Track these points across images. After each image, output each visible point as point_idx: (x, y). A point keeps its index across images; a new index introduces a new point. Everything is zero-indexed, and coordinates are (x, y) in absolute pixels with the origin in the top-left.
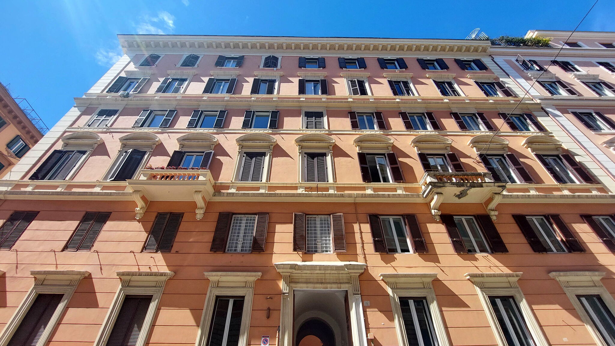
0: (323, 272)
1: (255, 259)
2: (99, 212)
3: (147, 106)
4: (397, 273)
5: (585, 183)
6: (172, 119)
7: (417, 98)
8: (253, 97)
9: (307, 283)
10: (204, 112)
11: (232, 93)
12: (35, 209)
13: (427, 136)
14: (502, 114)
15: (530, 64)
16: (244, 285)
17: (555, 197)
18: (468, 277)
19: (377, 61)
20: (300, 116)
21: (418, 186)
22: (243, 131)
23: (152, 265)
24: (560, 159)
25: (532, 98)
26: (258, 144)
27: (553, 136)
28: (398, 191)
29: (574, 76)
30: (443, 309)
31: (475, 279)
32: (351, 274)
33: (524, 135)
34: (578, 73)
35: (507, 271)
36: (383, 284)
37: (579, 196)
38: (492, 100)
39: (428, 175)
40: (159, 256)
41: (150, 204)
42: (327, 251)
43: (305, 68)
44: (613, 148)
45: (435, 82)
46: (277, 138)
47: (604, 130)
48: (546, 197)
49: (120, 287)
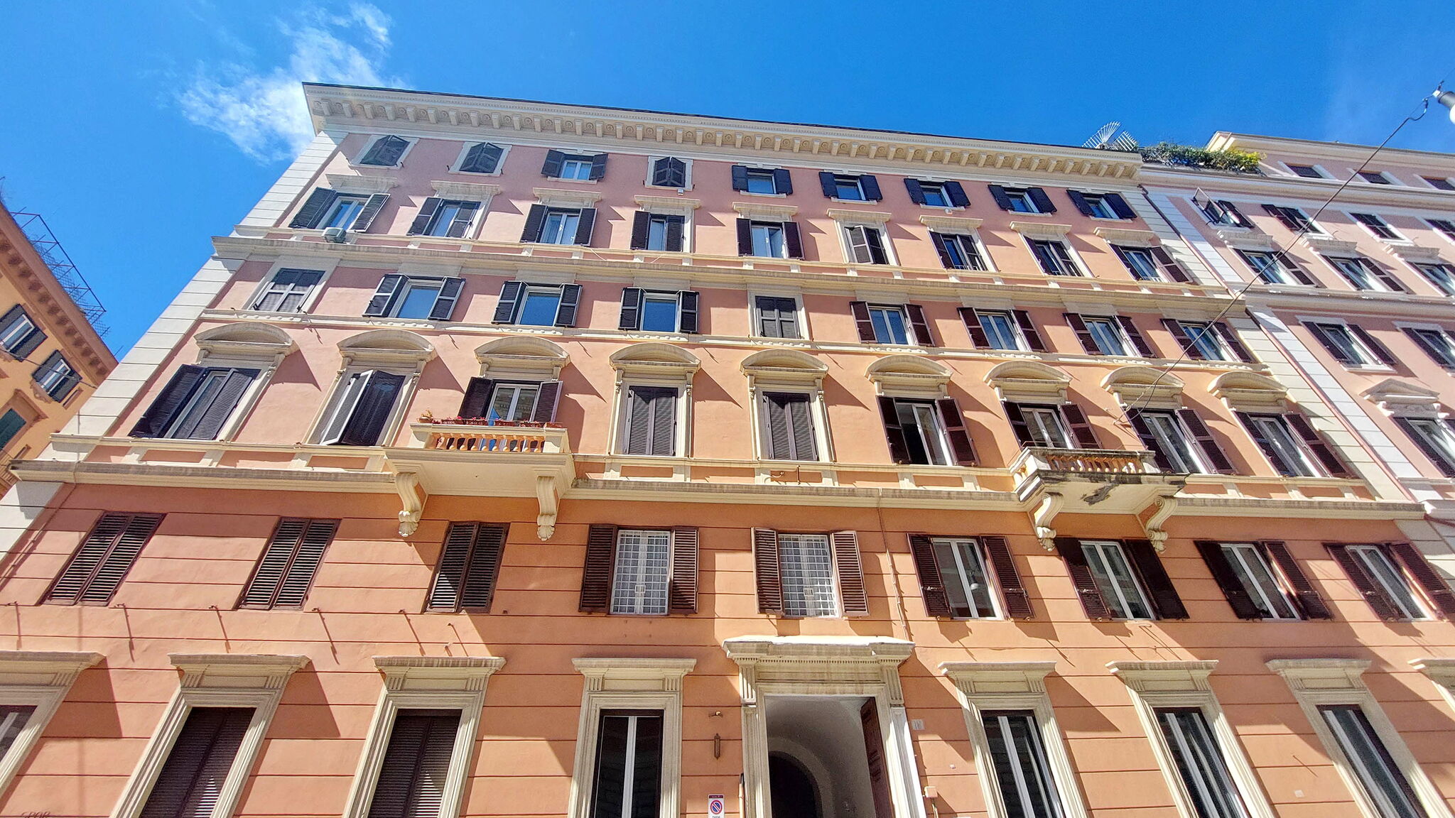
0: (824, 658)
1: (677, 629)
2: (311, 519)
3: (393, 266)
4: (975, 662)
5: (1330, 477)
6: (455, 299)
7: (994, 275)
8: (637, 256)
9: (792, 681)
10: (528, 287)
11: (589, 245)
12: (156, 509)
13: (1020, 364)
14: (1166, 320)
15: (1223, 212)
16: (658, 685)
17: (1276, 505)
18: (1115, 670)
19: (903, 186)
20: (745, 306)
21: (1005, 475)
22: (623, 337)
23: (450, 642)
24: (1284, 424)
25: (1226, 288)
26: (659, 367)
27: (1268, 374)
28: (965, 484)
29: (1308, 243)
30: (1069, 734)
31: (1127, 673)
32: (883, 663)
33: (1213, 368)
34: (1315, 236)
35: (1187, 657)
36: (947, 684)
37: (1320, 503)
38: (1146, 287)
39: (1031, 453)
40: (464, 620)
41: (430, 502)
42: (826, 613)
43: (748, 191)
44: (1384, 404)
45: (1028, 240)
46: (698, 356)
47: (1366, 363)
48: (1258, 504)
49: (384, 691)
